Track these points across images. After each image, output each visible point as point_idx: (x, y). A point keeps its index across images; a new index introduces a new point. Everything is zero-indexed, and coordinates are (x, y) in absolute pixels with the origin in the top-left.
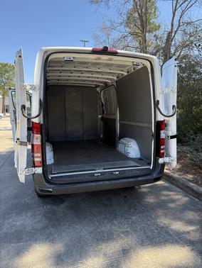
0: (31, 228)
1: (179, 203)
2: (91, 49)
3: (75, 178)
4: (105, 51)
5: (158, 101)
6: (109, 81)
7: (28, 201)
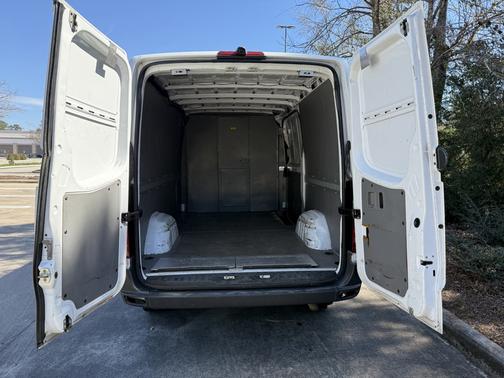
0: (115, 362)
1: (405, 347)
2: (214, 53)
3: (186, 281)
4: (240, 56)
5: (349, 142)
6: (291, 104)
7: (127, 316)
